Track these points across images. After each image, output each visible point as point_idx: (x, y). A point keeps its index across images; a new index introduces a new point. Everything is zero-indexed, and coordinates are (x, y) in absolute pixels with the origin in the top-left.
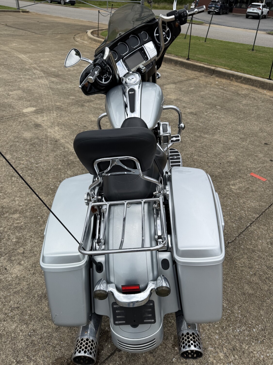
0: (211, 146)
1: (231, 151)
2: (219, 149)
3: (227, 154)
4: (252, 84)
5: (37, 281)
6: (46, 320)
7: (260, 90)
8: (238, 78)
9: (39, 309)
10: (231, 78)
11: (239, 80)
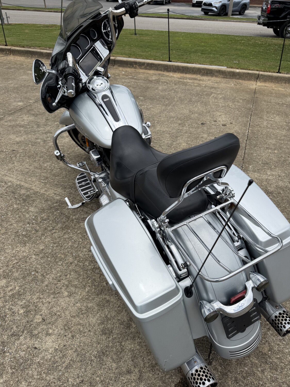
0: (159, 138)
1: (179, 138)
2: (169, 139)
3: (178, 142)
4: (156, 68)
5: (82, 342)
6: (122, 376)
7: (166, 73)
8: (141, 65)
9: (106, 370)
10: (135, 66)
11: (143, 67)
